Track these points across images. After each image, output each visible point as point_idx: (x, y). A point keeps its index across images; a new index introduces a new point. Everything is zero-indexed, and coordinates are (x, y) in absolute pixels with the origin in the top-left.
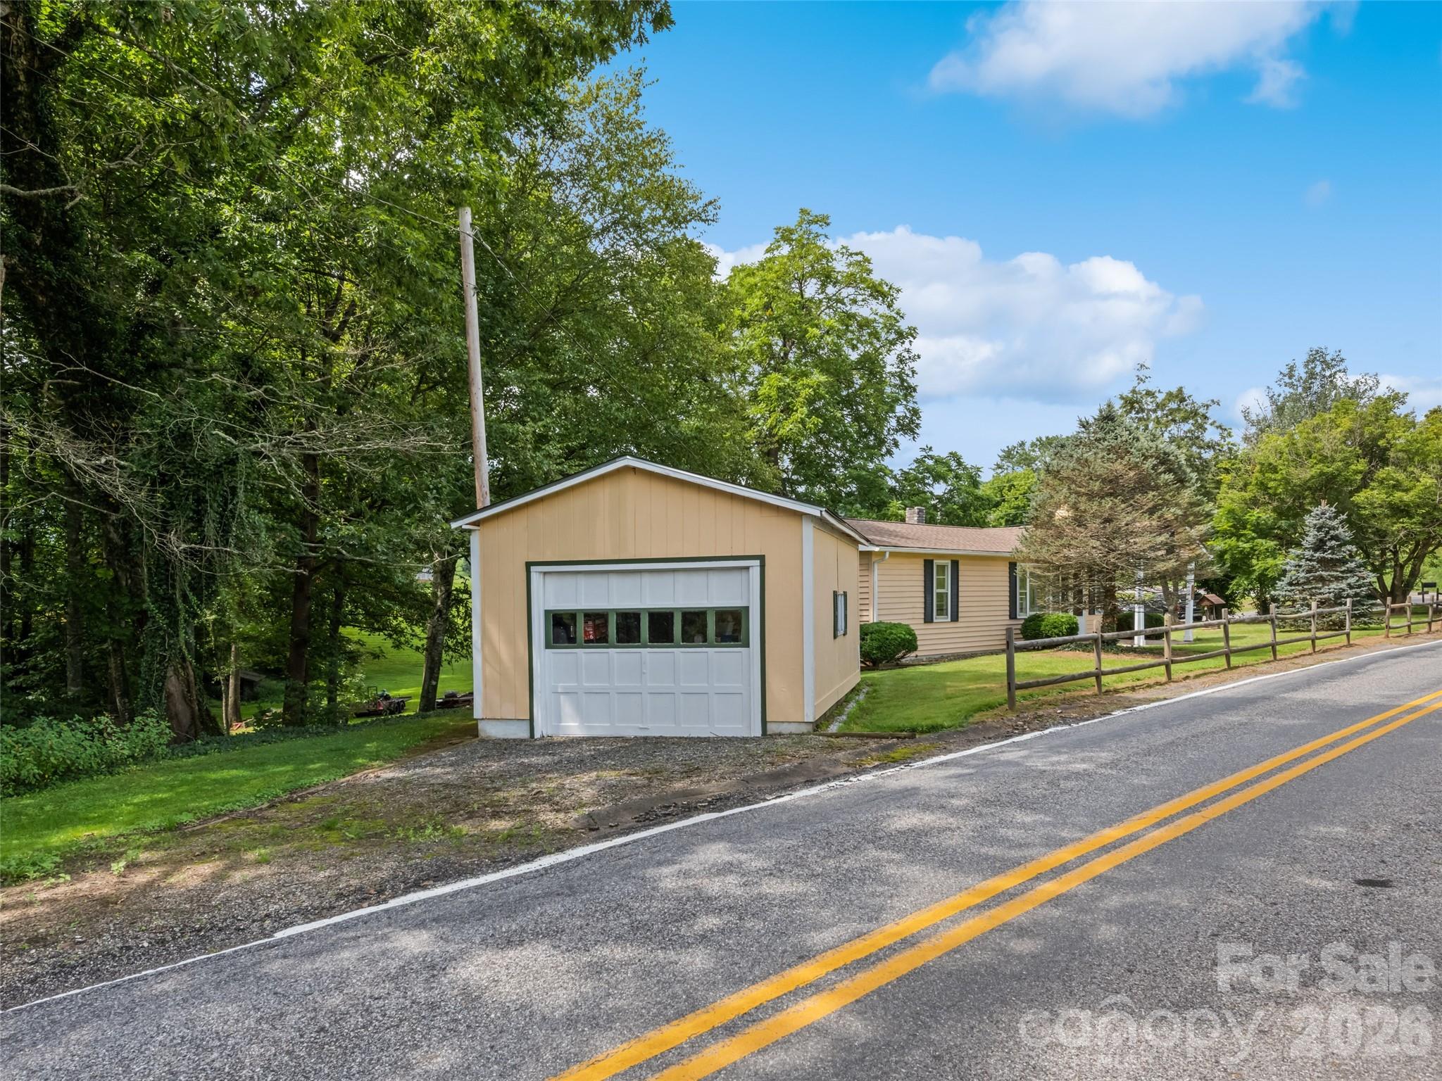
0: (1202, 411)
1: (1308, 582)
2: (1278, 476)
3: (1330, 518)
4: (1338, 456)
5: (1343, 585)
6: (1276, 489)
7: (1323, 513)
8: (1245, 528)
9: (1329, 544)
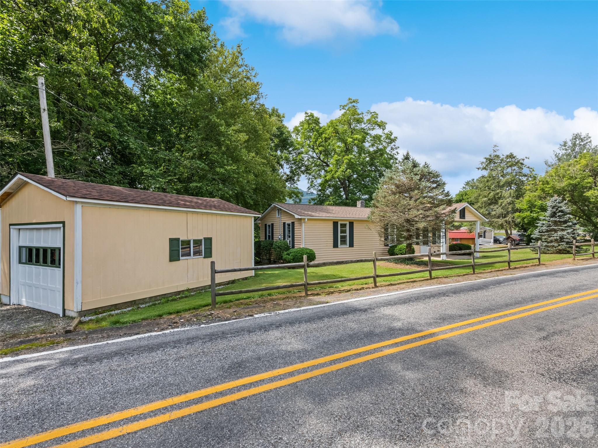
0: (521, 161)
1: (547, 231)
2: (549, 186)
3: (559, 203)
4: (579, 176)
5: (565, 233)
6: (549, 191)
7: (556, 201)
8: (535, 208)
9: (558, 214)
